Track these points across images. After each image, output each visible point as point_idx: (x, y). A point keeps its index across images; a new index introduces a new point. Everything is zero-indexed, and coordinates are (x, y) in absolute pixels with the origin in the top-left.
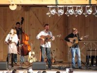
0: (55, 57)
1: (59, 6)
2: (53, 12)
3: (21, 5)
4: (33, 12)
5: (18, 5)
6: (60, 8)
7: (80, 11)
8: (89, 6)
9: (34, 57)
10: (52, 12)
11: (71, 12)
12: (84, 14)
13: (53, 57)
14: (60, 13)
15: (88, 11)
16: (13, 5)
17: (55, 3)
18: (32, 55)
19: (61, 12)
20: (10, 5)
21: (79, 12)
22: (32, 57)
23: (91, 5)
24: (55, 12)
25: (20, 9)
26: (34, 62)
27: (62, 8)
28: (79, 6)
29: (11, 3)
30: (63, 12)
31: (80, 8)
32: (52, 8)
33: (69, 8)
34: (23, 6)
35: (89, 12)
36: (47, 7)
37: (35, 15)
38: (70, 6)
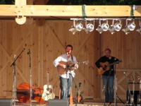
0: (82, 93)
1: (87, 19)
2: (79, 28)
3: (32, 17)
4: (51, 27)
5: (28, 17)
6: (89, 22)
7: (118, 26)
8: (130, 19)
9: (51, 92)
10: (77, 27)
11: (105, 27)
12: (124, 30)
13: (79, 93)
14: (89, 29)
15: (129, 26)
16: (20, 17)
17: (81, 15)
18: (48, 89)
19: (91, 27)
20: (16, 17)
21: (117, 28)
22: (48, 92)
23: (134, 17)
24: (81, 28)
25: (31, 23)
26: (50, 100)
27: (92, 22)
28: (117, 19)
29: (18, 15)
30: (93, 28)
31: (118, 22)
32: (77, 22)
33: (102, 22)
34: (35, 18)
35: (131, 28)
36: (69, 20)
37: (54, 31)
38: (104, 19)
